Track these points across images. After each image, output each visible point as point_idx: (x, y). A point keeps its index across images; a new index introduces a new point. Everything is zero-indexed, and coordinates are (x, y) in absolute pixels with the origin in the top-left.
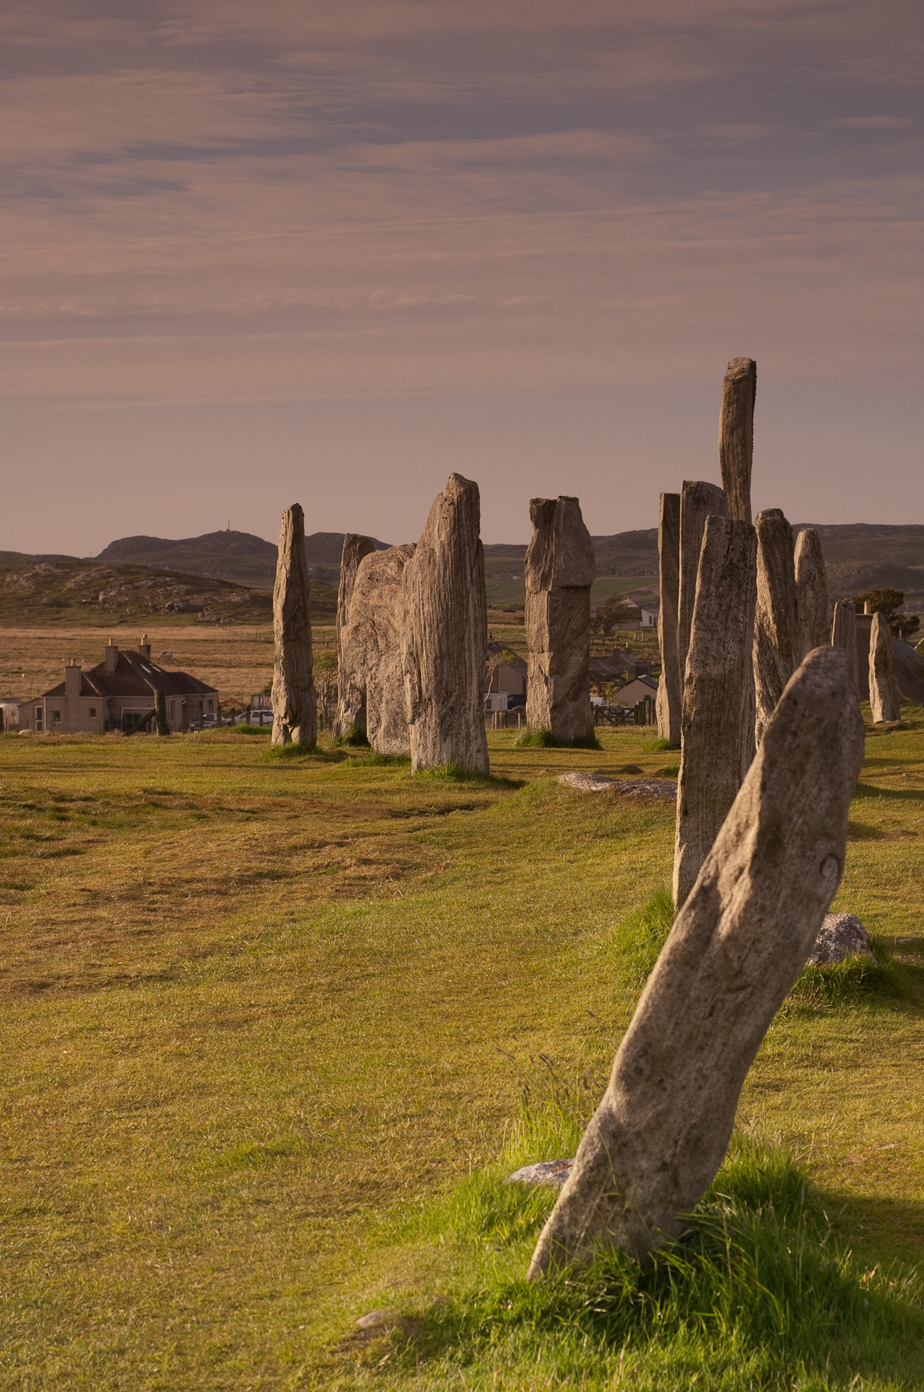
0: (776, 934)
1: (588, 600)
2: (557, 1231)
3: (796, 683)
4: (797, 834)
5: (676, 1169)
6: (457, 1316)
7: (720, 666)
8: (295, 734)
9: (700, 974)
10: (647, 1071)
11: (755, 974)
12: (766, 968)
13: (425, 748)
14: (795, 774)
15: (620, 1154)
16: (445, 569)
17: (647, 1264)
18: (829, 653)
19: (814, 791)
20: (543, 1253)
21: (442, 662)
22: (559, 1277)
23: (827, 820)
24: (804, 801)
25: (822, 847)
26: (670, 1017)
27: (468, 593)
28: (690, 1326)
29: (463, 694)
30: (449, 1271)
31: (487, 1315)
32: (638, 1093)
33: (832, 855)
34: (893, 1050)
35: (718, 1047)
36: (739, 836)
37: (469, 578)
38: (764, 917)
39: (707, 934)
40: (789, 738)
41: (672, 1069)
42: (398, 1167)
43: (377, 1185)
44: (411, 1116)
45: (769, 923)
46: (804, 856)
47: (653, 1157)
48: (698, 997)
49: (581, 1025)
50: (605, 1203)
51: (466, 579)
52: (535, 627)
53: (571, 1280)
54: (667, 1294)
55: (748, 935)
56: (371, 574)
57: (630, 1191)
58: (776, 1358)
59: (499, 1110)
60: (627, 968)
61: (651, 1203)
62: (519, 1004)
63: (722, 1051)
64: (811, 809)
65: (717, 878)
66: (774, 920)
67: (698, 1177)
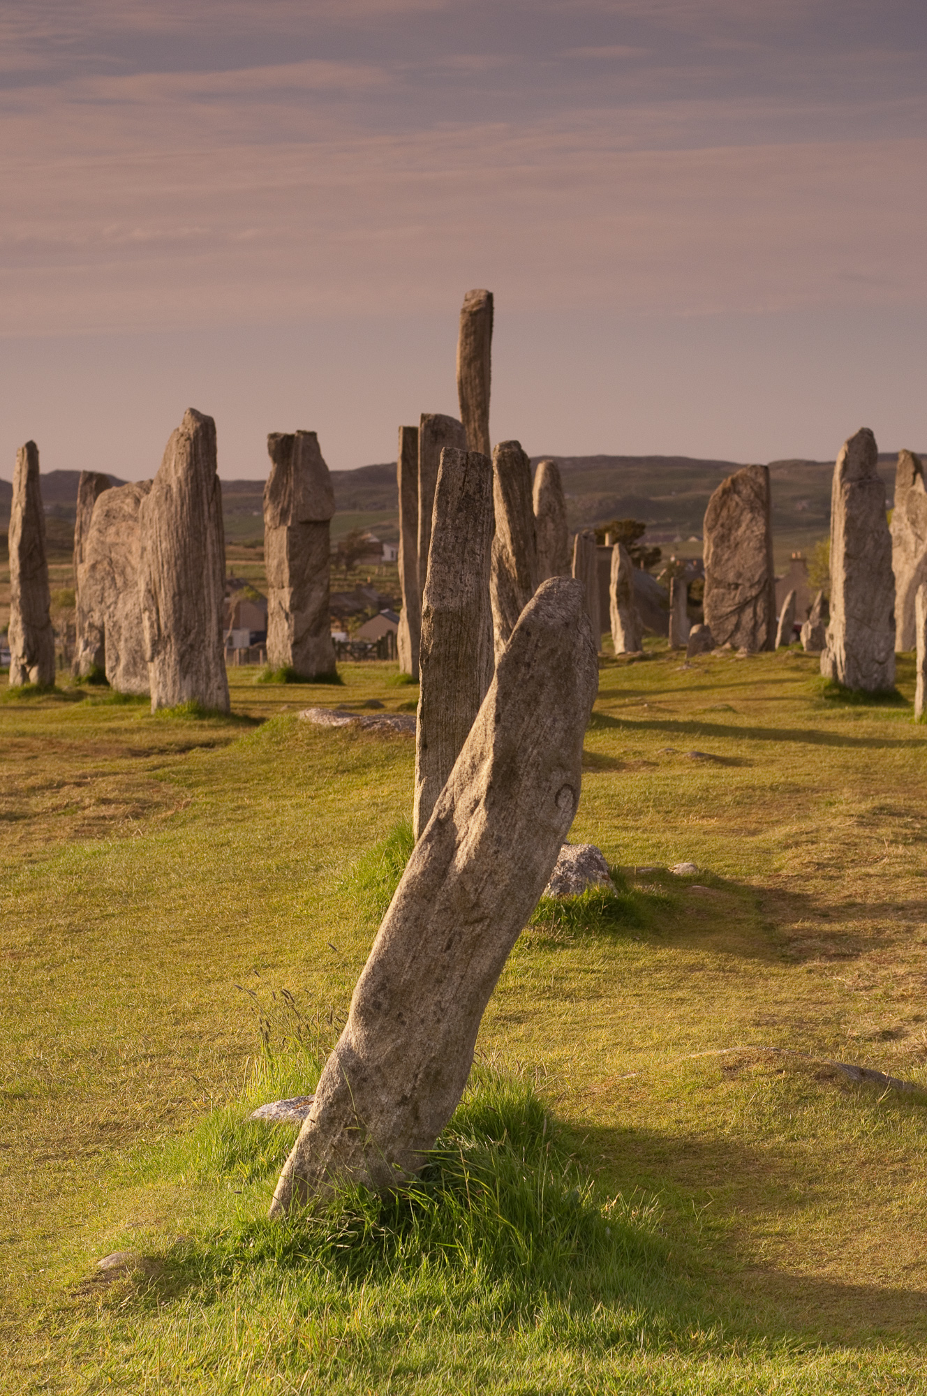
0: (512, 866)
1: (328, 534)
2: (298, 1168)
3: (529, 615)
4: (532, 765)
5: (416, 1103)
6: (198, 1255)
7: (457, 599)
8: (33, 674)
9: (437, 908)
10: (385, 1006)
11: (492, 906)
12: (503, 900)
13: (165, 686)
14: (529, 705)
15: (360, 1089)
16: (182, 505)
17: (388, 1199)
18: (560, 585)
19: (549, 722)
20: (284, 1189)
21: (180, 599)
22: (300, 1214)
23: (562, 750)
25: (557, 778)
26: (407, 951)
27: (205, 529)
28: (432, 1259)
29: (202, 631)
30: (190, 1210)
31: (229, 1254)
32: (377, 1028)
33: (567, 786)
34: (635, 980)
35: (457, 981)
36: (474, 768)
37: (206, 514)
38: (500, 848)
39: (444, 866)
40: (523, 669)
41: (411, 1003)
42: (139, 1107)
43: (118, 1126)
44: (152, 1056)
45: (505, 855)
46: (539, 787)
47: (393, 1091)
48: (436, 931)
49: (322, 961)
50: (346, 1139)
51: (203, 515)
52: (275, 564)
53: (313, 1216)
54: (409, 1227)
55: (485, 868)
56: (108, 511)
57: (370, 1126)
58: (518, 1289)
59: (240, 1048)
60: (369, 903)
61: (391, 1137)
62: (260, 941)
63: (460, 984)
64: (546, 740)
65: (452, 810)
66: (510, 852)
67: (439, 1110)
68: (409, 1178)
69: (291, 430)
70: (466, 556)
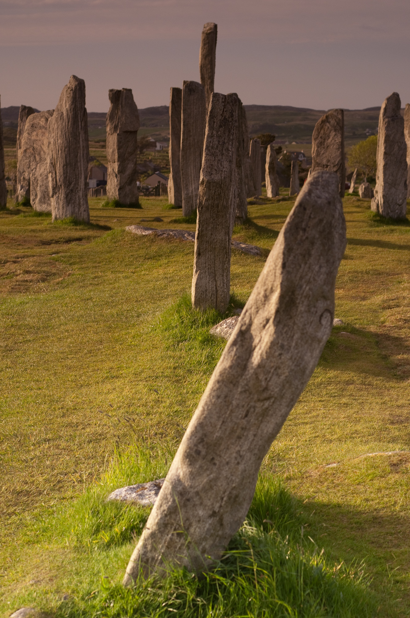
0: (291, 364)
1: (136, 138)
2: (143, 554)
3: (305, 196)
4: (305, 297)
5: (222, 515)
6: (77, 611)
7: (219, 175)
9: (239, 390)
10: (203, 453)
11: (276, 390)
12: (284, 386)
13: (58, 209)
14: (304, 257)
15: (185, 506)
16: (68, 122)
17: (201, 578)
18: (324, 175)
19: (317, 268)
20: (133, 568)
21: (67, 168)
22: (145, 584)
23: (325, 287)
24: (310, 275)
25: (321, 305)
26: (219, 417)
27: (79, 134)
29: (77, 183)
30: (72, 571)
31: (97, 611)
32: (197, 466)
33: (327, 310)
35: (251, 437)
36: (266, 297)
37: (80, 127)
38: (283, 352)
39: (245, 362)
40: (301, 233)
41: (220, 451)
42: (41, 479)
43: (28, 493)
44: (49, 440)
45: (286, 356)
46: (309, 311)
47: (207, 508)
48: (238, 405)
49: (144, 375)
50: (175, 537)
51: (78, 127)
52: (111, 150)
53: (152, 587)
54: (216, 599)
55: (272, 364)
56: (33, 124)
57: (192, 530)
61: (205, 537)
62: (109, 360)
63: (253, 440)
64: (315, 280)
65: (250, 325)
66: (290, 354)
67: (236, 519)
69: (120, 88)
70: (224, 152)
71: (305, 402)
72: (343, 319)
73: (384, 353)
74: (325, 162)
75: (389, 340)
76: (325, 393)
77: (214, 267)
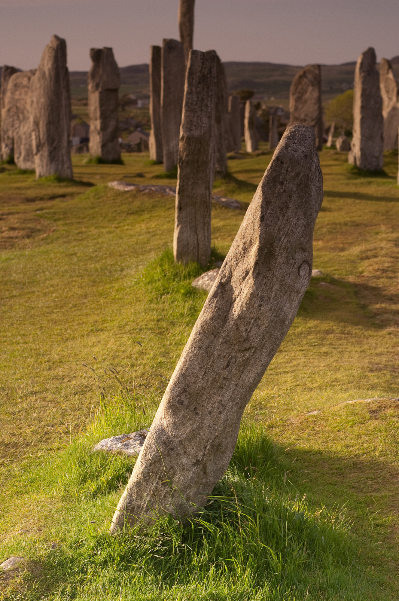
0: (270, 314)
1: (117, 95)
2: (129, 503)
3: (282, 150)
4: (284, 249)
5: (205, 464)
6: (65, 559)
7: (199, 131)
9: (220, 341)
10: (186, 403)
11: (256, 340)
12: (264, 336)
13: (42, 167)
14: (282, 210)
15: (169, 455)
16: (51, 81)
17: (187, 525)
19: (295, 221)
20: (120, 516)
21: (50, 126)
22: (131, 532)
23: (303, 239)
25: (300, 257)
26: (201, 368)
27: (62, 92)
28: (217, 567)
29: (60, 141)
30: (59, 520)
31: (85, 559)
32: (180, 416)
33: (305, 262)
35: (232, 387)
36: (246, 250)
37: (62, 85)
38: (262, 303)
39: (225, 314)
40: (279, 186)
41: (203, 401)
42: (28, 431)
43: (16, 445)
44: (36, 393)
45: (266, 307)
46: (288, 263)
47: (191, 456)
48: (219, 355)
50: (160, 486)
52: (93, 108)
53: (138, 535)
54: (201, 544)
55: (252, 316)
56: (16, 84)
57: (176, 479)
58: (274, 592)
59: (86, 387)
61: (189, 485)
62: (94, 313)
63: (235, 389)
64: (293, 232)
65: (230, 277)
66: (269, 306)
67: (219, 467)
68: (200, 510)
69: (100, 47)
70: (203, 108)
71: (286, 351)
72: (323, 270)
73: (362, 302)
74: (302, 116)
75: (368, 290)
76: (305, 342)
77: (195, 221)
